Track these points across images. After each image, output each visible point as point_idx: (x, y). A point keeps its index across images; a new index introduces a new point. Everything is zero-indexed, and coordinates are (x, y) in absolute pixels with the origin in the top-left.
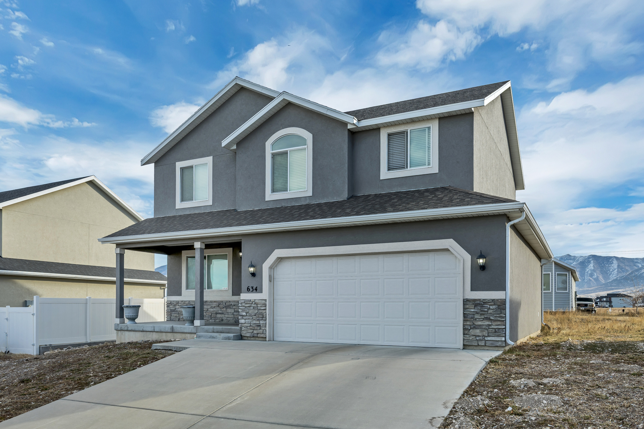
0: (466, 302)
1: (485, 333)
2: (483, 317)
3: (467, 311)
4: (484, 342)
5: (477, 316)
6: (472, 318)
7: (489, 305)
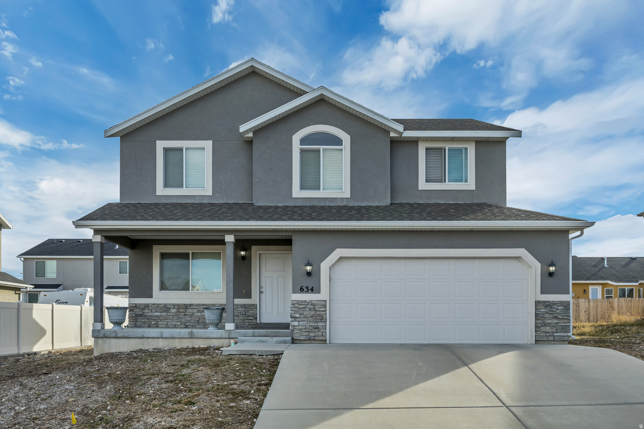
0: (537, 303)
1: (554, 330)
2: (551, 316)
3: (538, 312)
4: (553, 337)
5: (546, 316)
6: (542, 317)
7: (556, 306)
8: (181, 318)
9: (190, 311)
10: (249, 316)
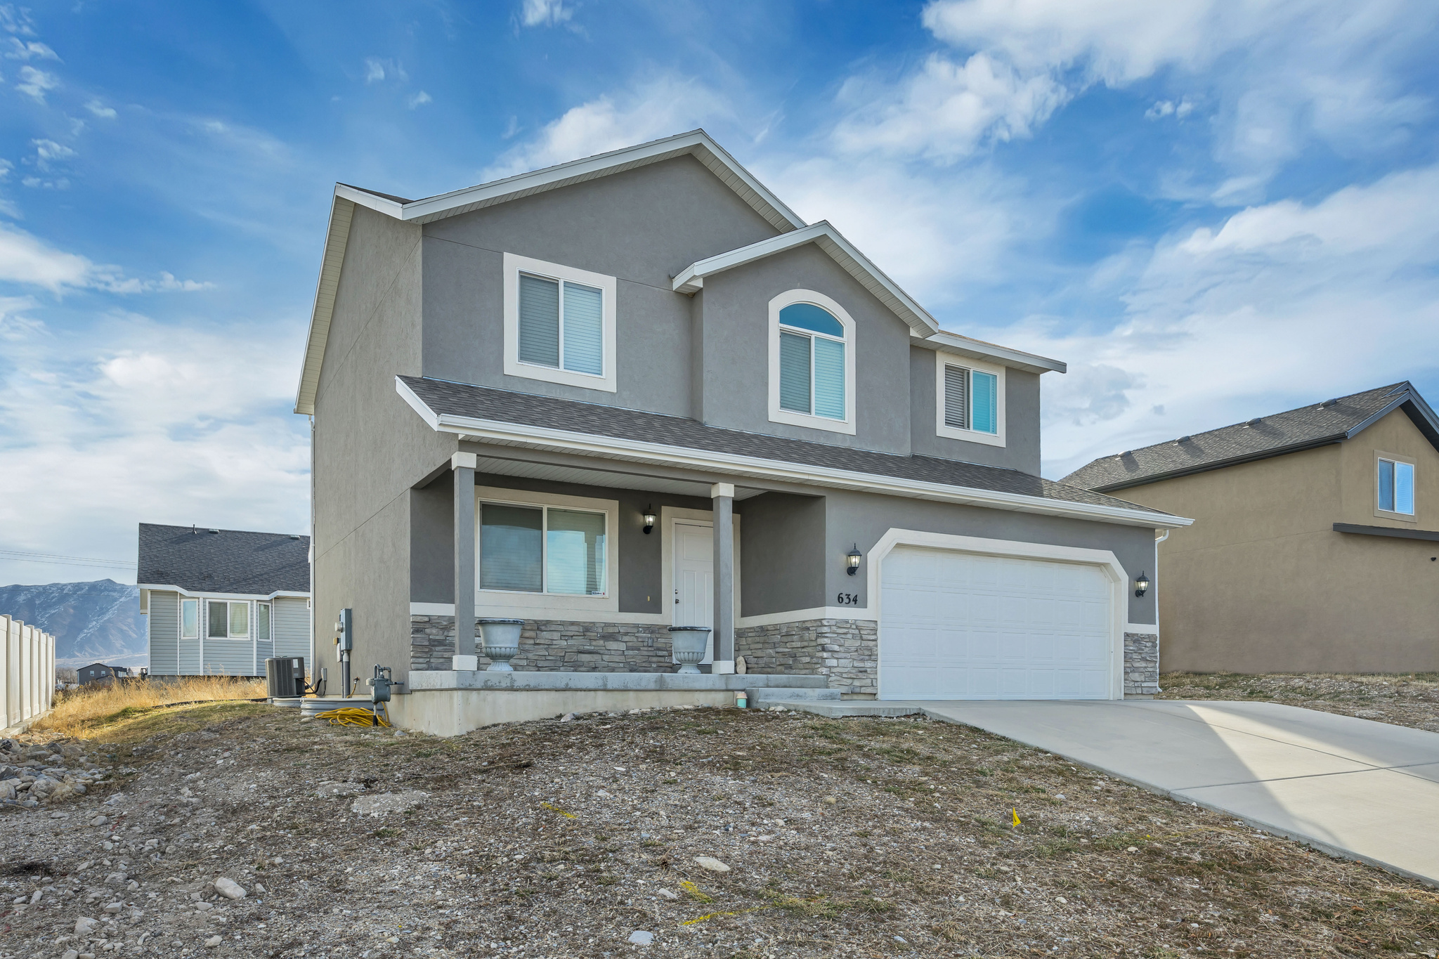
0: (1126, 636)
1: (1142, 678)
2: (1140, 657)
3: (1126, 649)
4: (1141, 689)
5: (1135, 656)
6: (1131, 658)
7: (1145, 641)
8: (527, 651)
9: (547, 637)
10: (659, 649)
